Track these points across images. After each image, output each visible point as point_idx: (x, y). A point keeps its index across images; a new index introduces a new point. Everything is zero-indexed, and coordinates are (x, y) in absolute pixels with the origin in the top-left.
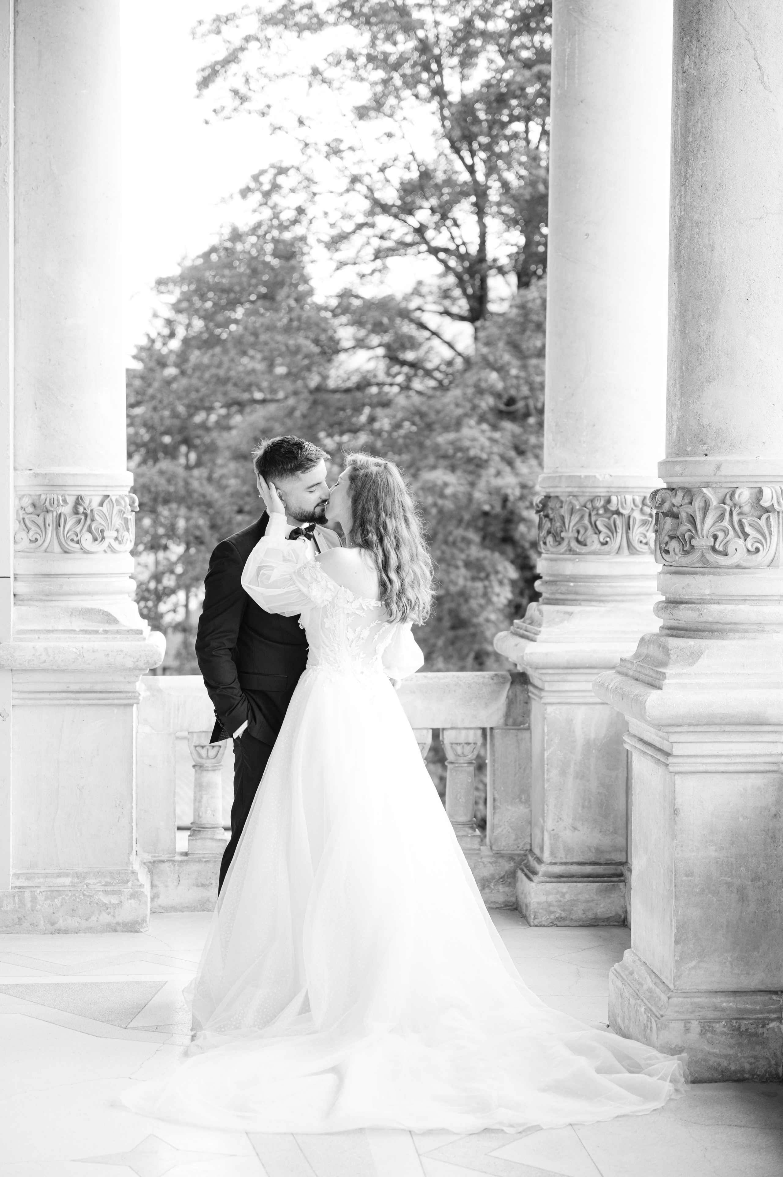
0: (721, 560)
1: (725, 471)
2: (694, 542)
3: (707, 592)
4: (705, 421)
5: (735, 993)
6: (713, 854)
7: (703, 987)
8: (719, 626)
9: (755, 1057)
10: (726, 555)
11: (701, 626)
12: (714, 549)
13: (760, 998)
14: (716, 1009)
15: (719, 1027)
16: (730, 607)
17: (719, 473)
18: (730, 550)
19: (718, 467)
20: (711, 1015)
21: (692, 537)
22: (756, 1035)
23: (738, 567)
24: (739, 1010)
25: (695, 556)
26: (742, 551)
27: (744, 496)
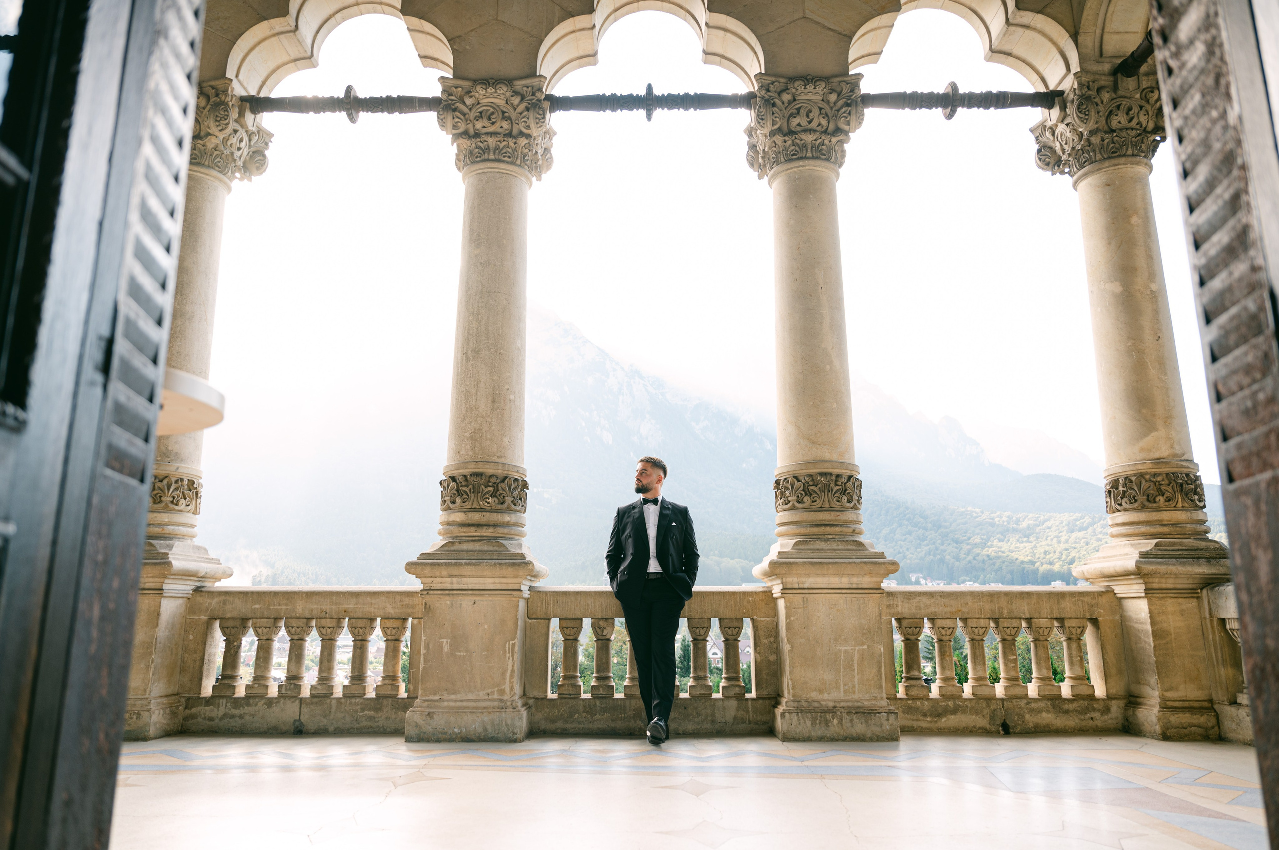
0: (176, 507)
1: (181, 470)
2: (163, 498)
3: (166, 520)
4: (170, 448)
5: (166, 696)
6: (167, 634)
7: (158, 695)
8: (168, 535)
9: (175, 723)
10: (177, 505)
11: (158, 535)
12: (172, 502)
13: (174, 697)
14: (163, 704)
15: (168, 711)
16: (177, 527)
17: (178, 471)
18: (180, 503)
19: (178, 468)
20: (164, 706)
21: (161, 497)
22: (176, 713)
23: (181, 511)
24: (169, 703)
25: (163, 505)
26: (184, 504)
27: (186, 482)
